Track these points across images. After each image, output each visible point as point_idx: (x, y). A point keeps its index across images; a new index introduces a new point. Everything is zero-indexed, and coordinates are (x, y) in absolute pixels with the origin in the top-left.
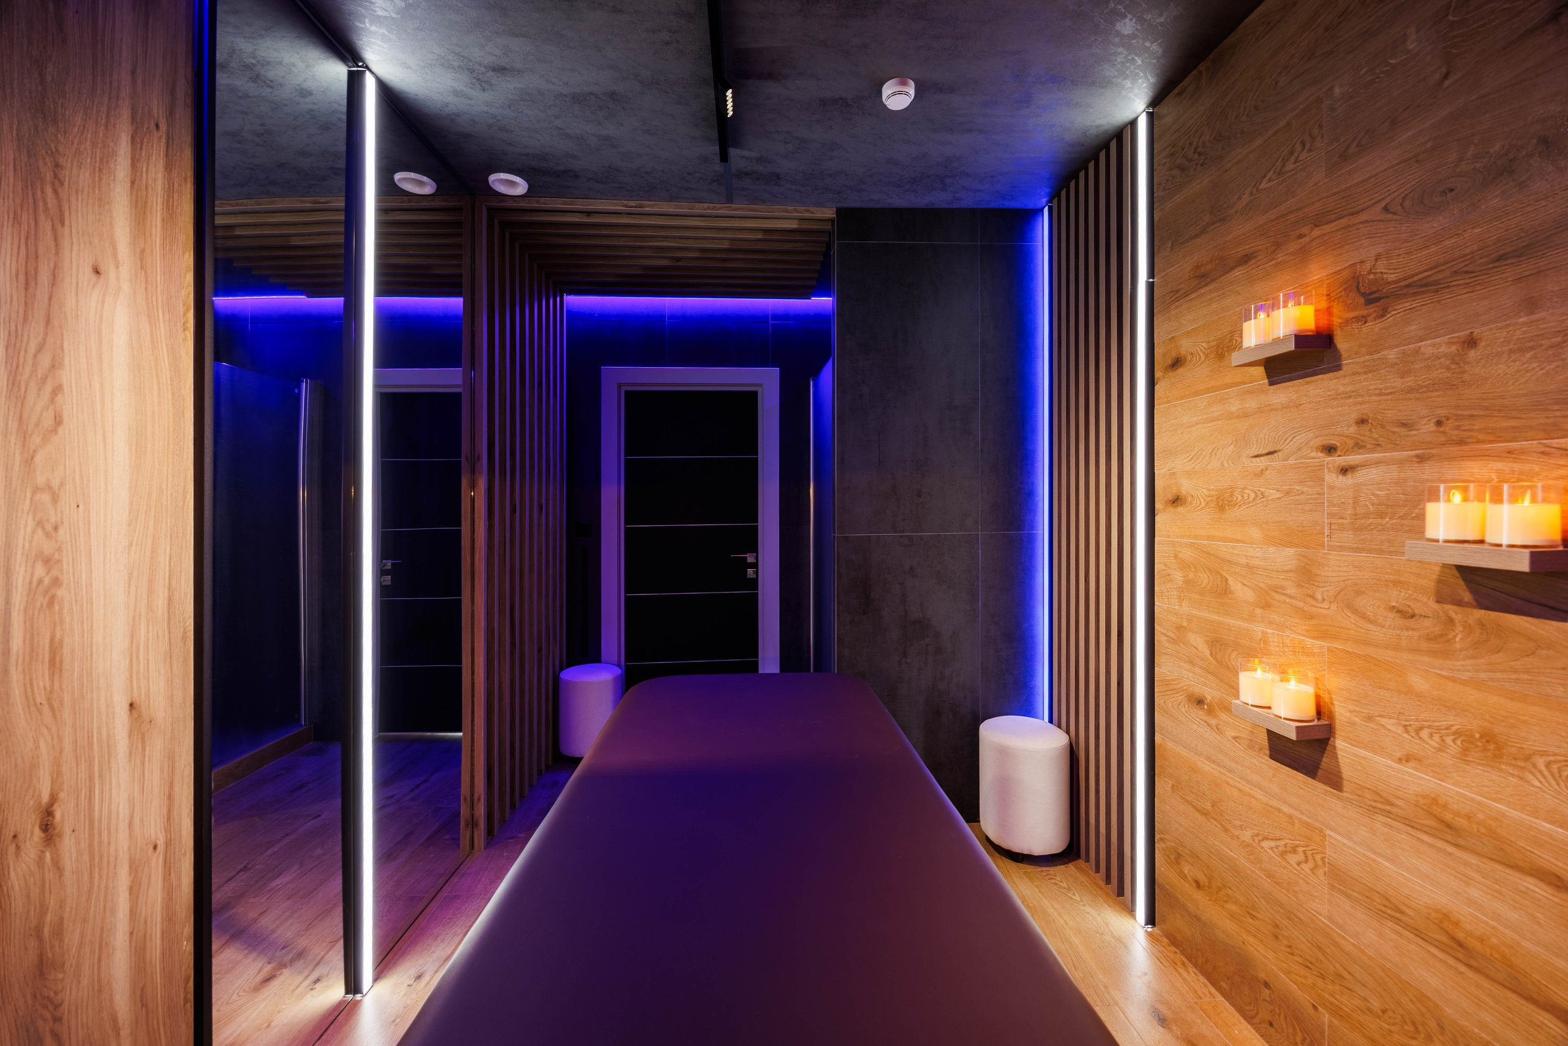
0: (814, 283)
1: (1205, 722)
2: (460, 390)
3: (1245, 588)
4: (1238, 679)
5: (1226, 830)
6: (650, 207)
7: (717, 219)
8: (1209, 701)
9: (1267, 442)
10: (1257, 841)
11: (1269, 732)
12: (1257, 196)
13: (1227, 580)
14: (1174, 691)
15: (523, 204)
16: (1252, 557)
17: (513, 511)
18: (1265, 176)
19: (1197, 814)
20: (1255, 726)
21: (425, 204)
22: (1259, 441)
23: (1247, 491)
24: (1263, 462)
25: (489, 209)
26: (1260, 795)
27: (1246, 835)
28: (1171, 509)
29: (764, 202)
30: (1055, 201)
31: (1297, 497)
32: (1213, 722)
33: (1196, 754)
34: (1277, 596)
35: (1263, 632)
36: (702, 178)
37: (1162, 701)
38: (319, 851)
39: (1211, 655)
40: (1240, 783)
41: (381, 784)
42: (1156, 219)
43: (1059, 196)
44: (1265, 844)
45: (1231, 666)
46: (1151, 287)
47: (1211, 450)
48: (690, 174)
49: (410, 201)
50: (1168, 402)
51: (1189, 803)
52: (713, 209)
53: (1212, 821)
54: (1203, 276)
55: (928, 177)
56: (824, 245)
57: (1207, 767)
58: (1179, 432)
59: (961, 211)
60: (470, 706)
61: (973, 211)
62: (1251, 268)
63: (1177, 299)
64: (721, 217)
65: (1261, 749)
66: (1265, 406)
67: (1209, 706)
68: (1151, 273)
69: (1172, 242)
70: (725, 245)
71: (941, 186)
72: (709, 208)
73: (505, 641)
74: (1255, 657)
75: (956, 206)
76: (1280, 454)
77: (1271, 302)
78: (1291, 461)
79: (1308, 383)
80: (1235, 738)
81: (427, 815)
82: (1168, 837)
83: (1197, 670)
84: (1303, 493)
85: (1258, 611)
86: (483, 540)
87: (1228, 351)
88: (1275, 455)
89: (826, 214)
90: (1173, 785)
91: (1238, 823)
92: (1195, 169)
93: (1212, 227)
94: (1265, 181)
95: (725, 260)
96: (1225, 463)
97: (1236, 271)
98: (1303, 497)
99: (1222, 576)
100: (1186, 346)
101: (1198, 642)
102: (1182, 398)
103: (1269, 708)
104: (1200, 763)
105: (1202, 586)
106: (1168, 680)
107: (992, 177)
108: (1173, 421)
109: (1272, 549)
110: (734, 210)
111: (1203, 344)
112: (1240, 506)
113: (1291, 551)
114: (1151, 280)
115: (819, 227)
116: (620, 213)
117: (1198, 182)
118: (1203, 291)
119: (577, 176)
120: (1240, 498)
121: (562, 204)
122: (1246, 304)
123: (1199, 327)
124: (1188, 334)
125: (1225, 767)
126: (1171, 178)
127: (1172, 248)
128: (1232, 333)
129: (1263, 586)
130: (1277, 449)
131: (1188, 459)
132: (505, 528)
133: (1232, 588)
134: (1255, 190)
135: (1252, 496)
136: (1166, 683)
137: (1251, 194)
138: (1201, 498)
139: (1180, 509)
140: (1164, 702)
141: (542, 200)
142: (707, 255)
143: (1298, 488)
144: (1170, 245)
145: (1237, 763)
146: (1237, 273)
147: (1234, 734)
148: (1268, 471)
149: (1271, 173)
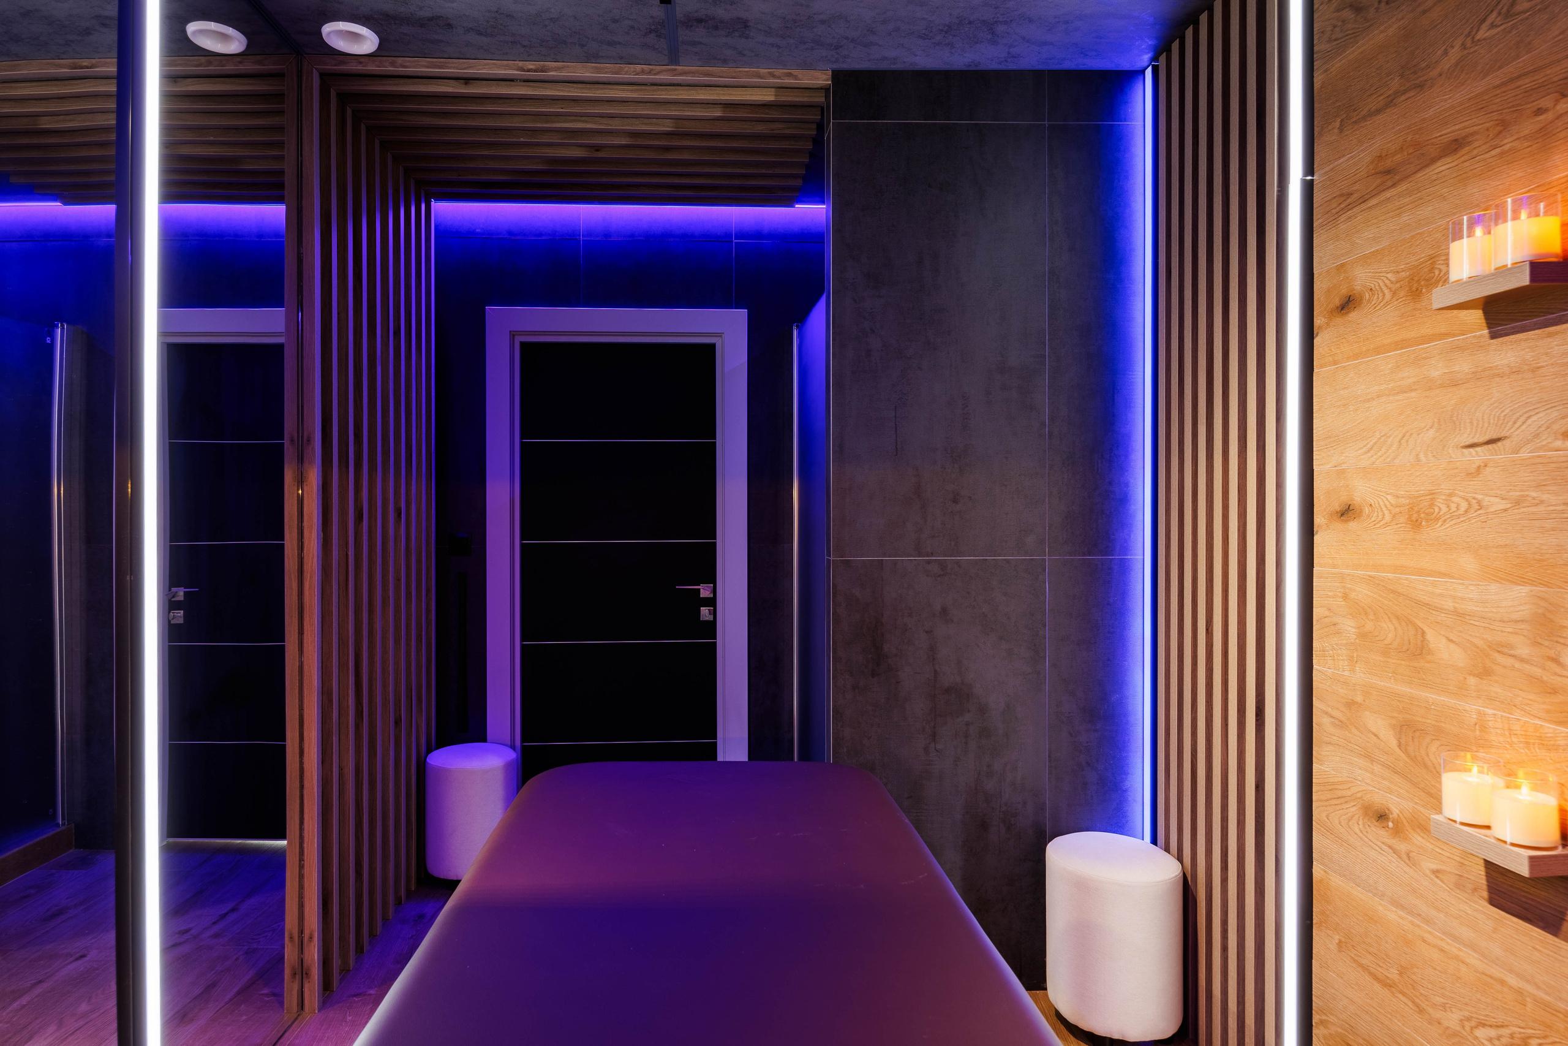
0: (799, 182)
1: (1390, 847)
2: (281, 340)
3: (1452, 646)
4: (1440, 783)
5: (1421, 1011)
6: (556, 70)
7: (655, 87)
8: (1395, 815)
9: (1486, 425)
10: (1468, 1028)
11: (1488, 865)
12: (1472, 50)
13: (1423, 633)
14: (1342, 800)
15: (372, 68)
16: (1462, 599)
17: (359, 517)
18: (1484, 20)
19: (1377, 987)
20: (1467, 854)
21: (230, 68)
22: (1475, 423)
23: (1456, 499)
24: (1481, 454)
25: (323, 75)
26: (1472, 958)
27: (1452, 1019)
28: (1338, 525)
29: (725, 62)
30: (1163, 58)
31: (1533, 509)
32: (1403, 847)
33: (1375, 895)
34: (1500, 658)
35: (1479, 713)
36: (632, 27)
37: (1324, 815)
38: (84, 1007)
39: (1399, 746)
40: (1442, 940)
41: (172, 911)
42: (1317, 85)
43: (1169, 51)
44: (1481, 1033)
45: (1429, 764)
46: (1308, 189)
47: (1400, 436)
48: (615, 21)
49: (209, 63)
50: (1335, 363)
51: (1365, 968)
52: (650, 73)
53: (1400, 996)
54: (1388, 172)
55: (970, 23)
56: (814, 126)
57: (1393, 915)
58: (1351, 408)
59: (1021, 74)
60: (298, 801)
61: (1037, 74)
62: (1462, 159)
63: (1350, 207)
64: (661, 85)
65: (1475, 890)
66: (1484, 370)
67: (1397, 823)
68: (1310, 166)
69: (1342, 121)
70: (667, 127)
71: (990, 36)
72: (643, 72)
73: (348, 707)
74: (1467, 750)
75: (1011, 66)
76: (1506, 442)
77: (1493, 211)
78: (1524, 454)
79: (1550, 335)
80: (1435, 872)
81: (237, 959)
82: (1332, 1018)
83: (1377, 768)
84: (1542, 502)
85: (1472, 681)
86: (315, 560)
87: (1427, 286)
88: (1499, 444)
89: (817, 79)
90: (1340, 941)
91: (1439, 1000)
92: (1377, 9)
93: (1403, 98)
94: (1484, 27)
95: (667, 149)
96: (1422, 456)
97: (1439, 164)
98: (1541, 508)
99: (1417, 628)
100: (1361, 278)
101: (1379, 726)
102: (1356, 356)
103: (1488, 827)
104: (1380, 908)
105: (1386, 642)
106: (1334, 784)
107: (1067, 22)
108: (1342, 392)
109: (1494, 587)
110: (680, 74)
111: (1389, 276)
112: (1445, 521)
113: (1523, 590)
114: (1309, 178)
115: (805, 99)
116: (512, 80)
117: (1382, 28)
118: (1388, 194)
119: (450, 26)
120: (1444, 509)
121: (428, 67)
122: (1454, 214)
123: (1383, 249)
124: (1366, 260)
125: (1420, 915)
126: (1340, 23)
127: (1341, 129)
128: (1433, 258)
129: (1480, 643)
130: (1502, 435)
131: (1365, 449)
132: (347, 544)
133: (1431, 646)
134: (1469, 42)
135: (1464, 505)
136: (1330, 787)
137: (1464, 46)
138: (1384, 509)
139: (1353, 525)
140: (1327, 817)
141: (400, 60)
142: (640, 142)
143: (1534, 494)
144: (1338, 124)
145: (1438, 910)
146: (1442, 166)
147: (1434, 867)
148: (1487, 469)
149: (1494, 14)
